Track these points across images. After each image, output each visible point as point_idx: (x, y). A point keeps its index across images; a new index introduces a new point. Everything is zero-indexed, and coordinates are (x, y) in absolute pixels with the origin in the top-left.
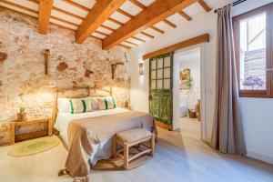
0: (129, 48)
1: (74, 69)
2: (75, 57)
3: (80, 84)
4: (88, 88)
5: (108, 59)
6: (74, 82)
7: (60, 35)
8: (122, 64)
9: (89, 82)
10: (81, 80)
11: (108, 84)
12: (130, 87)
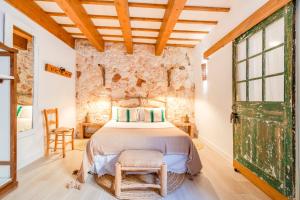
0: (192, 47)
1: (127, 79)
2: (128, 68)
3: (132, 94)
4: (139, 98)
5: (162, 66)
6: (126, 92)
7: (115, 50)
8: (182, 68)
9: (141, 92)
10: (133, 90)
11: (162, 93)
12: (194, 97)
